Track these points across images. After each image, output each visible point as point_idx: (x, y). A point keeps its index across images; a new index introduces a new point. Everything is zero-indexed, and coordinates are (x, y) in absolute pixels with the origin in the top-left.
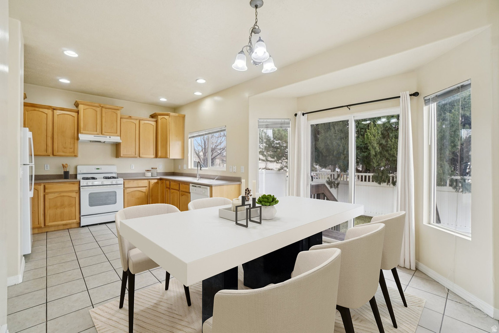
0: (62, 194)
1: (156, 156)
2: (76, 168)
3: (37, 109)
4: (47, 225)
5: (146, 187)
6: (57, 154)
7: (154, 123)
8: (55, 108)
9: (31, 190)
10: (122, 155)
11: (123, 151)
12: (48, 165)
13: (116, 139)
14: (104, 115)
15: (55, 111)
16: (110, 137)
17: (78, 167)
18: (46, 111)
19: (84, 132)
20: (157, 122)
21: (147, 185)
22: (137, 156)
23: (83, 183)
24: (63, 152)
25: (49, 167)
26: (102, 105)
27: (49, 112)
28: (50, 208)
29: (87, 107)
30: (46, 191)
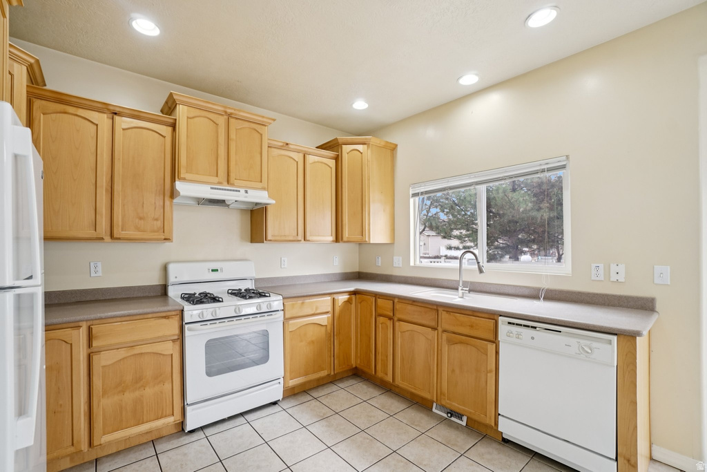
0: (137, 350)
1: (338, 239)
2: (165, 269)
3: (71, 109)
4: (96, 443)
5: (327, 313)
6: (124, 234)
7: (332, 163)
8: (117, 110)
9: (22, 411)
10: (269, 237)
11: (273, 226)
12: (99, 265)
13: (259, 196)
14: (233, 136)
15: (117, 118)
16: (246, 192)
17: (171, 268)
18: (94, 116)
19: (188, 176)
20: (337, 159)
21: (329, 309)
22: (300, 237)
23: (192, 312)
24: (138, 229)
25: (100, 268)
26: (229, 111)
27: (103, 119)
28: (105, 393)
29: (197, 112)
30: (95, 344)
